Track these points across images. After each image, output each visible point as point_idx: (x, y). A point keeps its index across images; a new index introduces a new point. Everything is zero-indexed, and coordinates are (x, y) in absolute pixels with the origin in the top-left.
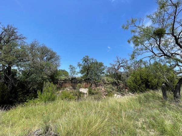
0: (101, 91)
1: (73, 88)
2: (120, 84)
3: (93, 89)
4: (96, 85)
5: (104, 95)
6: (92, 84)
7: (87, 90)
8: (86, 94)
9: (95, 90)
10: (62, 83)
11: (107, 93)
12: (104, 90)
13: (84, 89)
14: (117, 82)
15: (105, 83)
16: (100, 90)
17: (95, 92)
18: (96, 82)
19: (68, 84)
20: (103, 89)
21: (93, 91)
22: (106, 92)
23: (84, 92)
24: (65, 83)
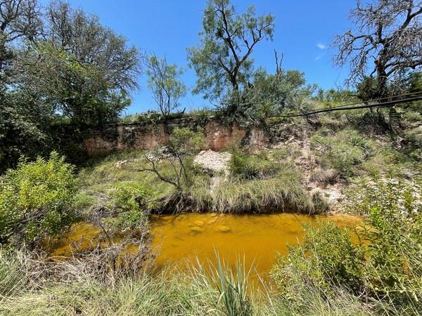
0: (298, 161)
1: (171, 151)
2: (403, 128)
3: (257, 152)
4: (268, 133)
5: (312, 180)
6: (248, 134)
7: (228, 159)
8: (222, 173)
9: (262, 157)
10: (133, 134)
11: (330, 172)
12: (313, 157)
13: (215, 154)
14: (387, 118)
15: (318, 125)
16: (289, 159)
17: (263, 164)
18: (268, 121)
19: (155, 138)
20: (306, 152)
21: (252, 162)
22: (323, 166)
23: (214, 168)
24: (144, 132)
